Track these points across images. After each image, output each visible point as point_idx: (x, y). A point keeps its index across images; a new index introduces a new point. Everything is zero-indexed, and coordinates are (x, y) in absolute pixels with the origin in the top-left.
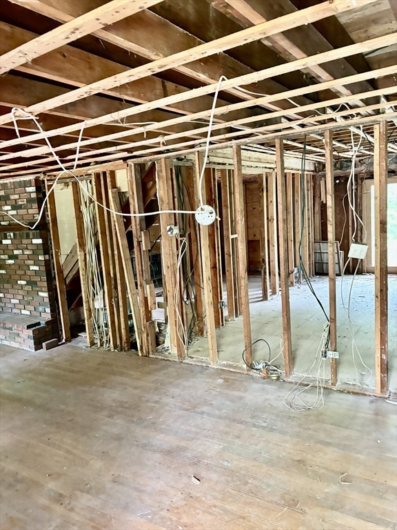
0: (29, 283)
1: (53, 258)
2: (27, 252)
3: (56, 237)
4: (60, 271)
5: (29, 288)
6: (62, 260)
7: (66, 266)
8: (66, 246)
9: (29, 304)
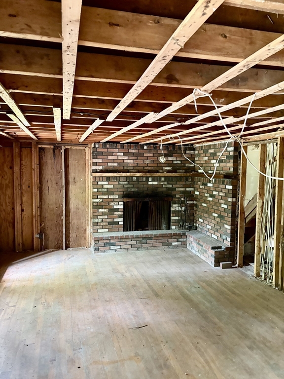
0: (220, 216)
1: (238, 201)
2: (221, 194)
3: (244, 185)
4: (243, 212)
5: (219, 220)
6: (245, 203)
7: (248, 209)
8: (250, 194)
9: (217, 231)
